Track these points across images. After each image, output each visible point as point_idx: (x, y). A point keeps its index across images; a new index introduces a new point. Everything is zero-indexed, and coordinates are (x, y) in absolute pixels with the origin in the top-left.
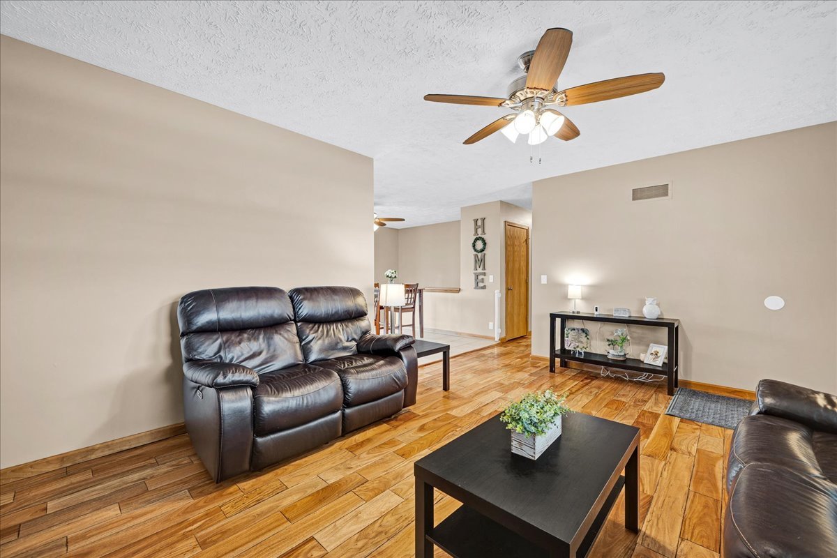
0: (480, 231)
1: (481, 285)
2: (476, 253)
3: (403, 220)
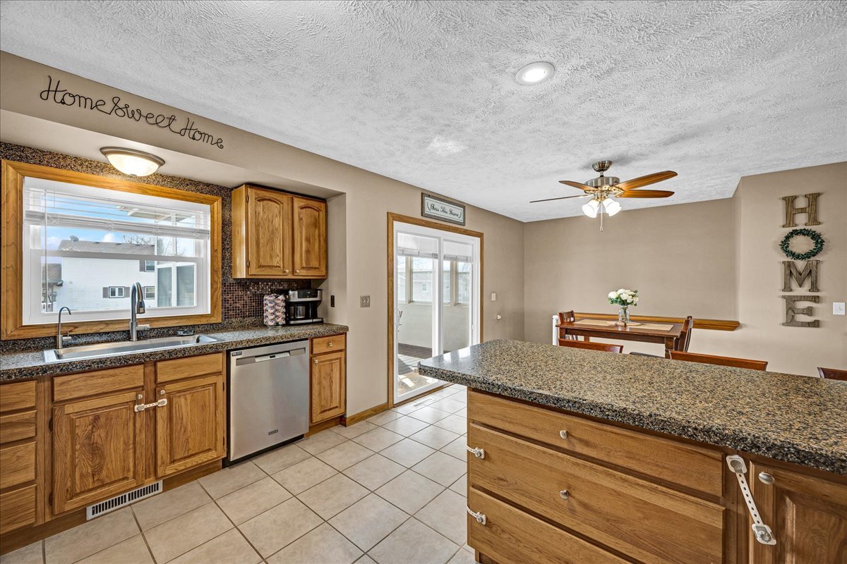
0: (801, 218)
1: (804, 318)
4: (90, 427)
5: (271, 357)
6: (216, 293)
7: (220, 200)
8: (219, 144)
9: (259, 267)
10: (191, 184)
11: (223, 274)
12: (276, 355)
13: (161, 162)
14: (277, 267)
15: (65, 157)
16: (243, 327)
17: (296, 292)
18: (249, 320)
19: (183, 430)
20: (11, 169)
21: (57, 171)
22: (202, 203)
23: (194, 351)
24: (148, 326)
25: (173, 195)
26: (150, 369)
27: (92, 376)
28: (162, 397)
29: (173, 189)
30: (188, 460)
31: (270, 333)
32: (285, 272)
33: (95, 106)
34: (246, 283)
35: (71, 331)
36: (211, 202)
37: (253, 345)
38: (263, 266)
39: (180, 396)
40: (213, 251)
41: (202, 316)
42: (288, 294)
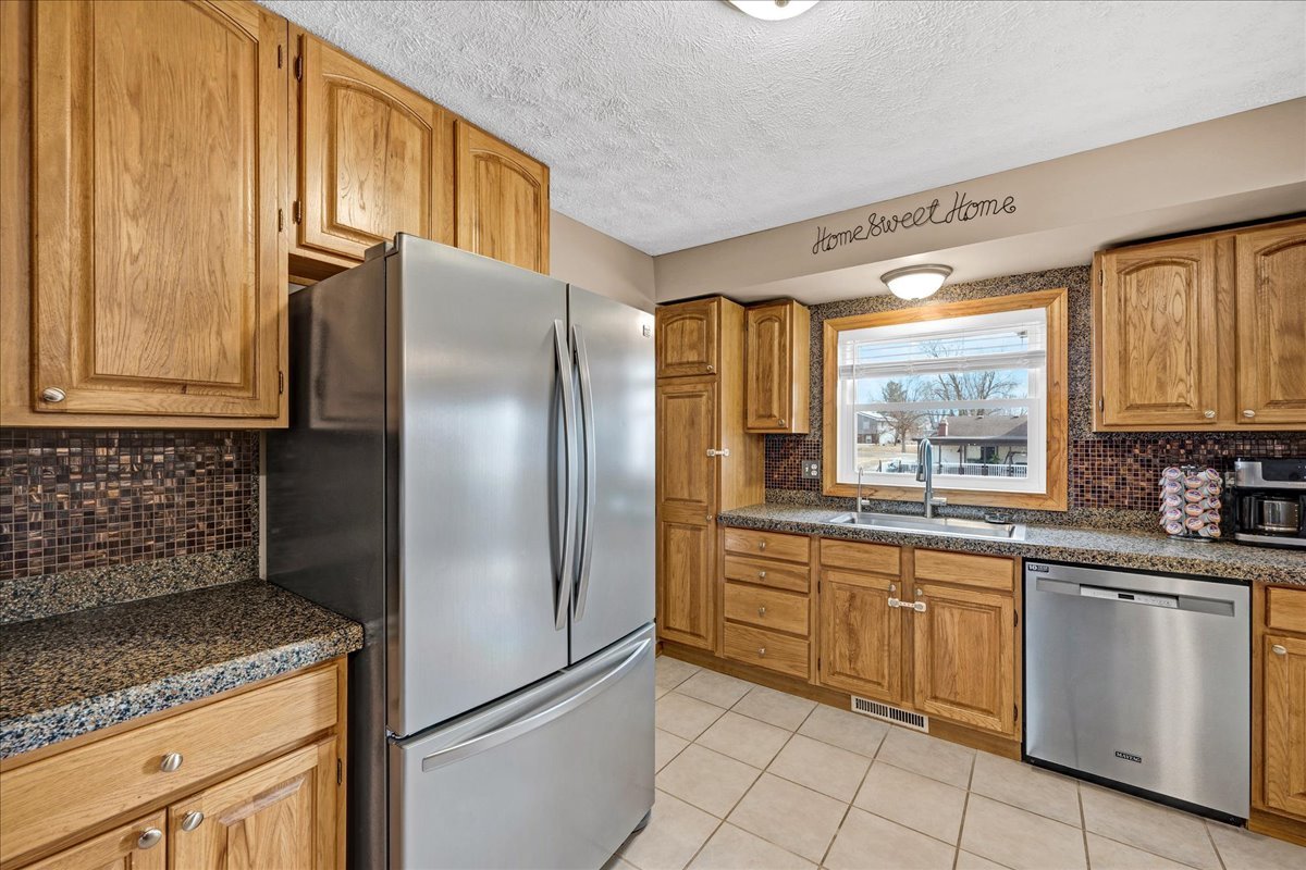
4: (847, 605)
5: (1120, 596)
6: (1057, 458)
7: (1065, 292)
8: (1009, 207)
9: (1128, 408)
10: (1012, 282)
11: (1071, 426)
12: (1136, 596)
13: (947, 270)
14: (1178, 405)
15: (868, 299)
16: (1115, 527)
17: (1259, 465)
18: (1130, 516)
19: (947, 658)
20: (830, 328)
21: (863, 317)
22: (1031, 307)
23: (962, 546)
24: (944, 499)
25: (983, 309)
26: (906, 556)
27: (850, 547)
28: (920, 598)
29: (984, 300)
30: (955, 709)
31: (1172, 551)
32: (1203, 417)
33: (854, 237)
34: (1124, 441)
35: (872, 495)
36: (1047, 302)
37: (1074, 560)
38: (1138, 407)
39: (944, 608)
40: (1052, 384)
41: (1030, 496)
42: (1232, 468)
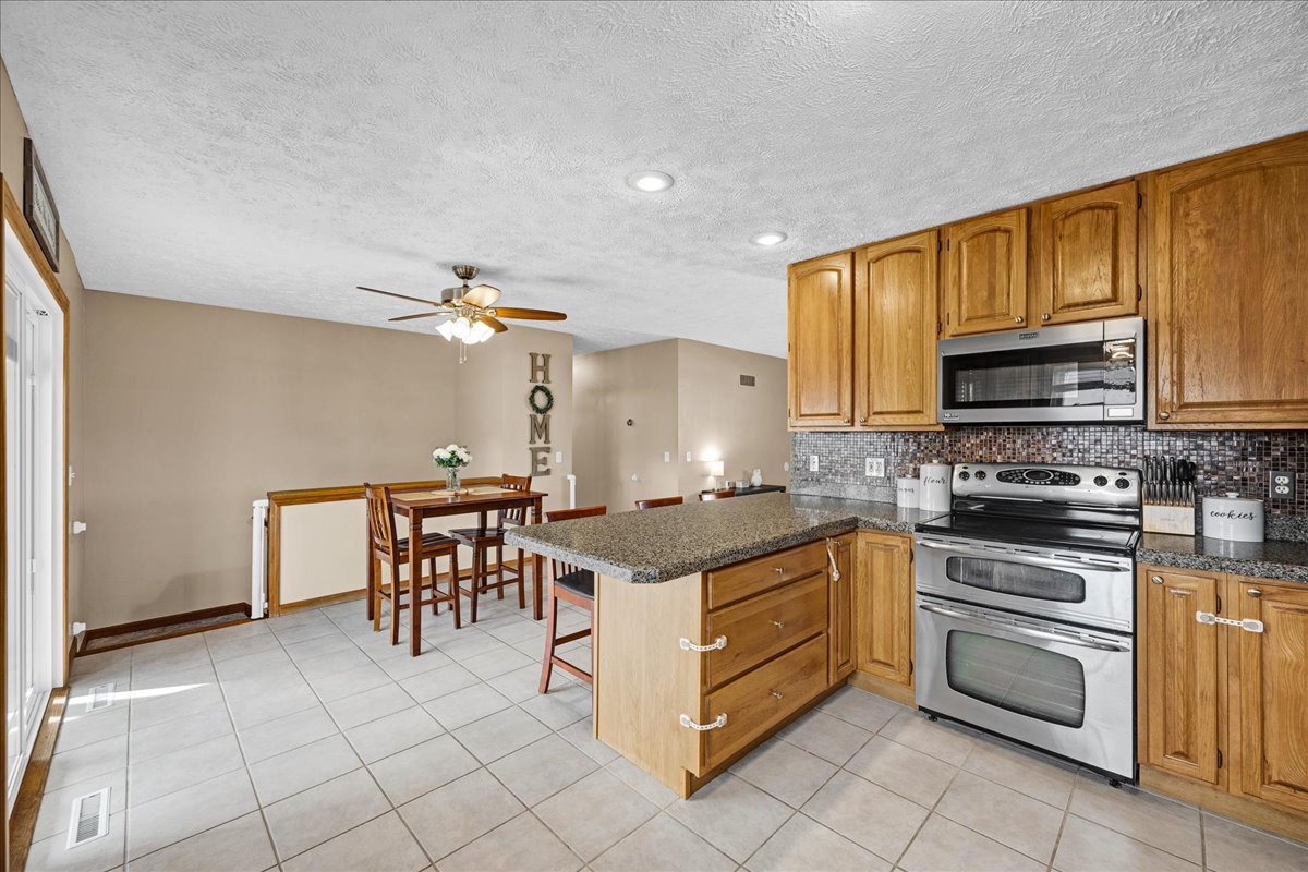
0: (540, 375)
1: (542, 468)
2: (534, 413)
3: (562, 317)
